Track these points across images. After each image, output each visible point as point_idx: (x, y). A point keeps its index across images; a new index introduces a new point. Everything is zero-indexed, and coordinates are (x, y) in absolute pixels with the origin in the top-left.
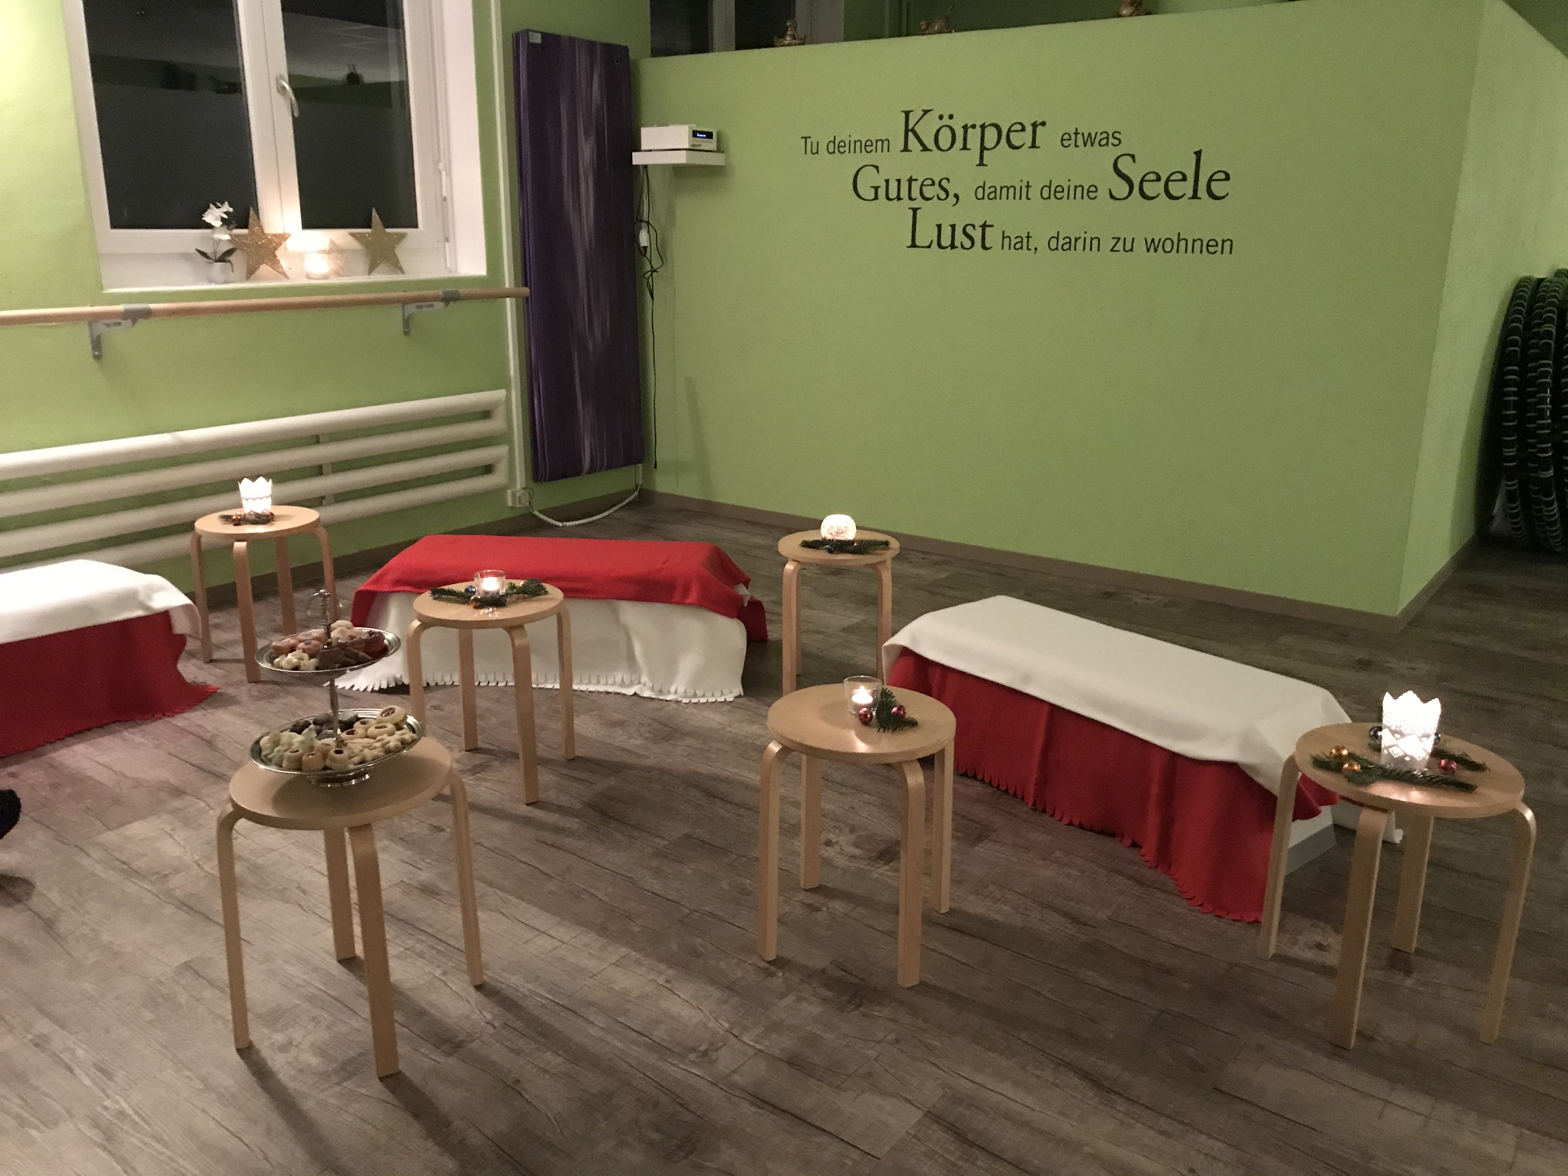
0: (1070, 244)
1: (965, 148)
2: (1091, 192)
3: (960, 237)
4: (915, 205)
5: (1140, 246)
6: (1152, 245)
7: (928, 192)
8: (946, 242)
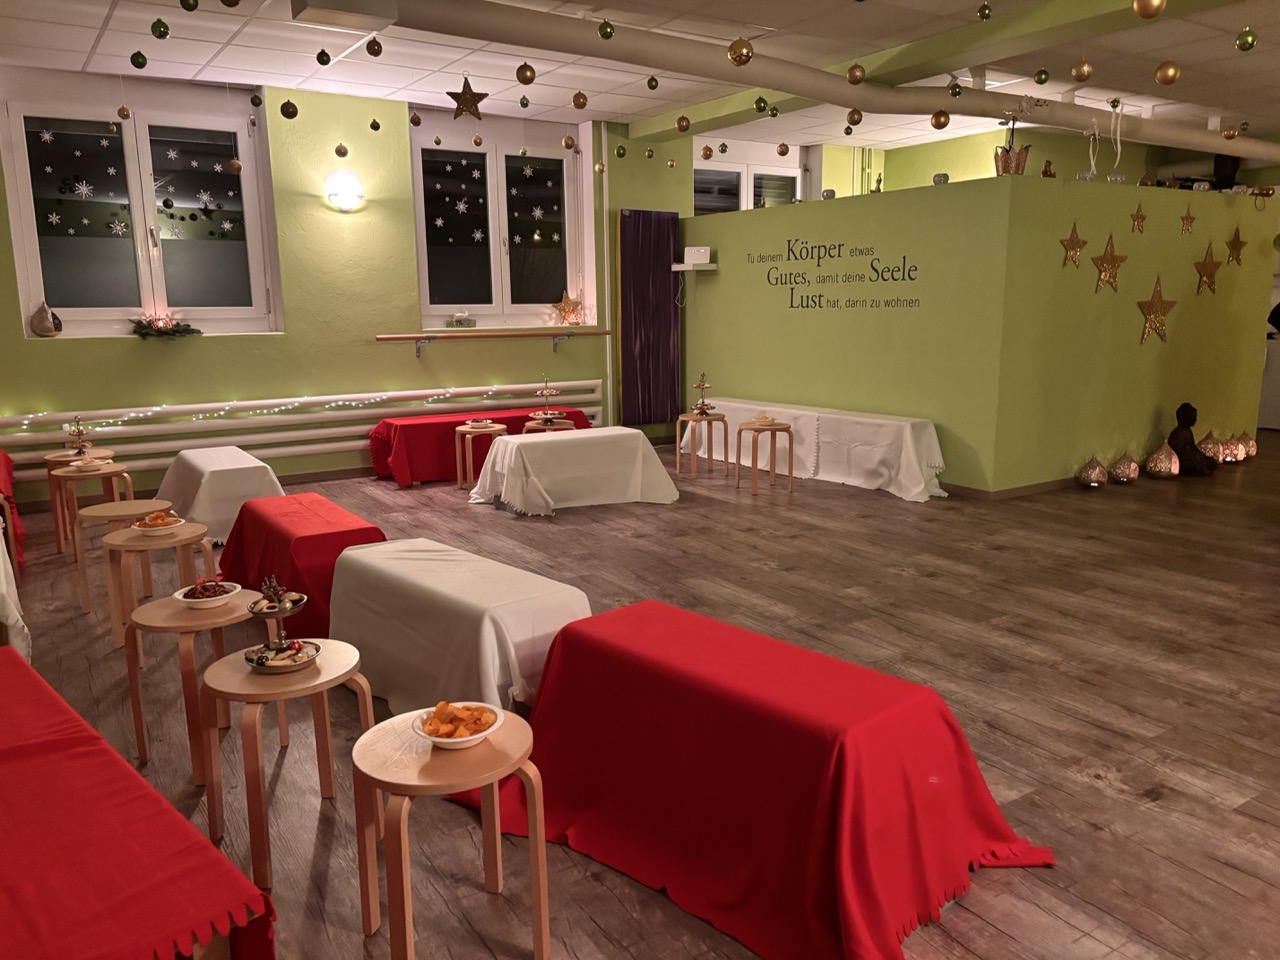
0: (855, 304)
1: (812, 258)
2: (862, 278)
3: (810, 302)
4: (792, 286)
5: (882, 304)
6: (887, 303)
7: (799, 279)
8: (805, 305)
